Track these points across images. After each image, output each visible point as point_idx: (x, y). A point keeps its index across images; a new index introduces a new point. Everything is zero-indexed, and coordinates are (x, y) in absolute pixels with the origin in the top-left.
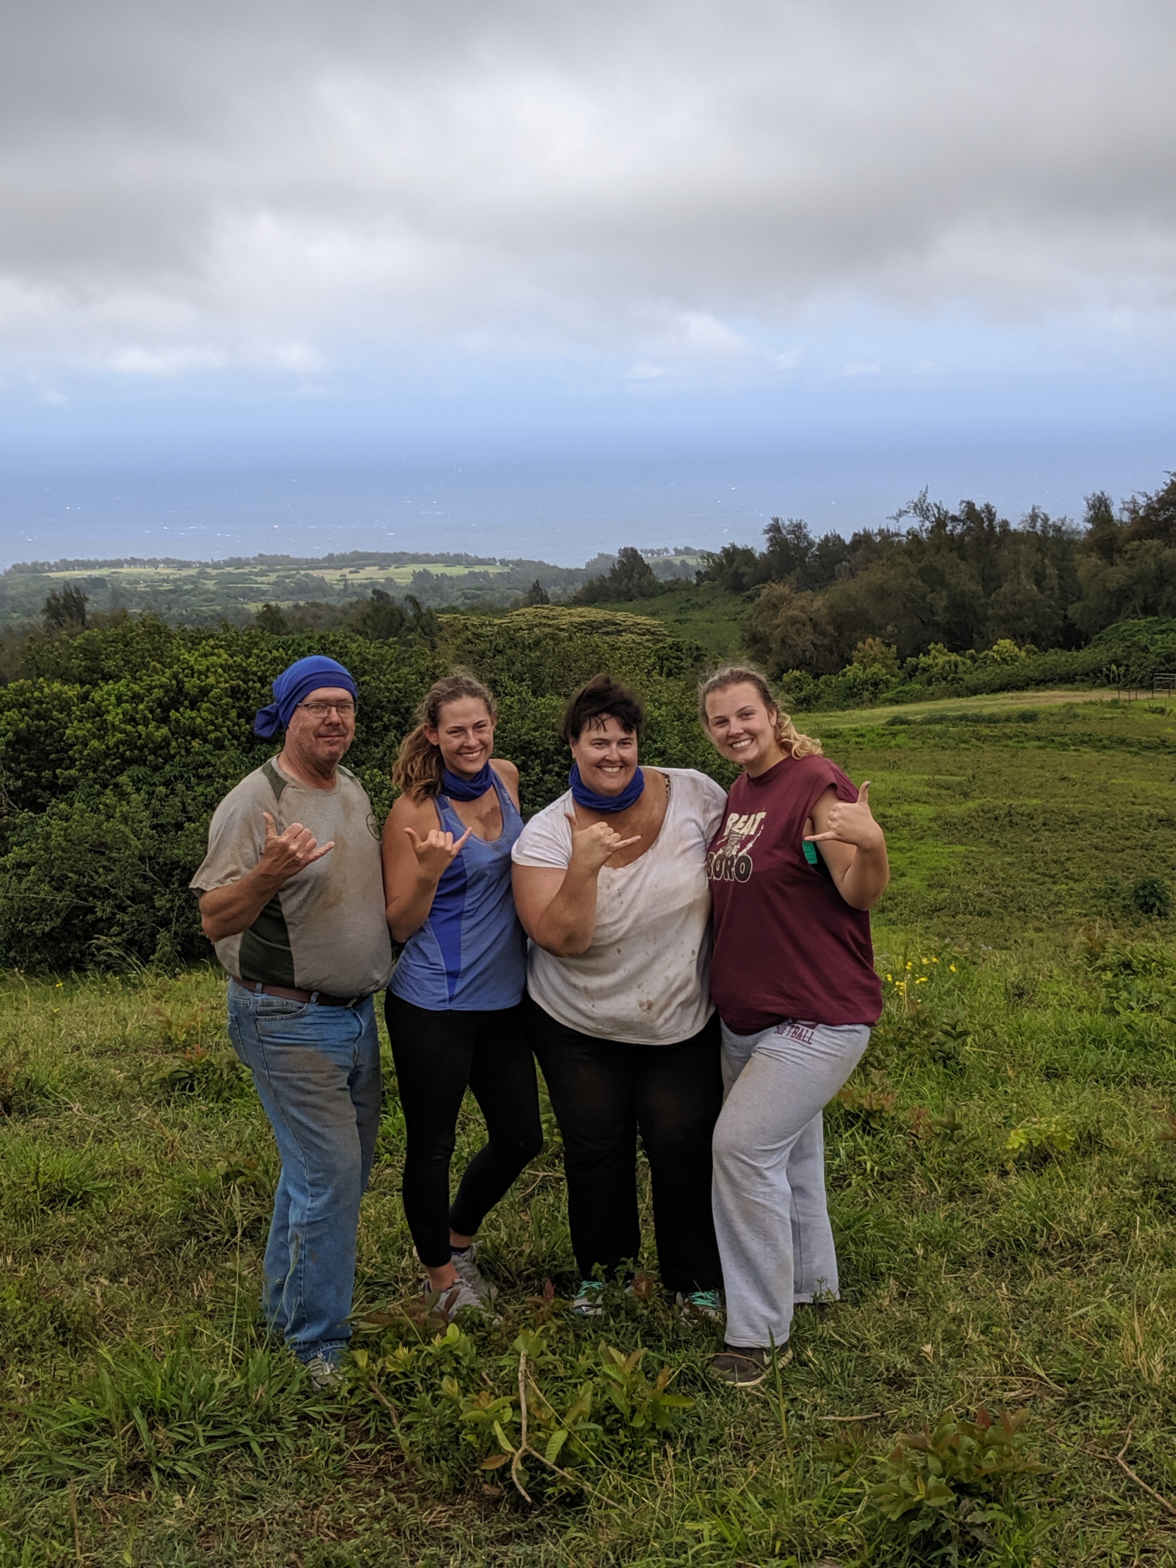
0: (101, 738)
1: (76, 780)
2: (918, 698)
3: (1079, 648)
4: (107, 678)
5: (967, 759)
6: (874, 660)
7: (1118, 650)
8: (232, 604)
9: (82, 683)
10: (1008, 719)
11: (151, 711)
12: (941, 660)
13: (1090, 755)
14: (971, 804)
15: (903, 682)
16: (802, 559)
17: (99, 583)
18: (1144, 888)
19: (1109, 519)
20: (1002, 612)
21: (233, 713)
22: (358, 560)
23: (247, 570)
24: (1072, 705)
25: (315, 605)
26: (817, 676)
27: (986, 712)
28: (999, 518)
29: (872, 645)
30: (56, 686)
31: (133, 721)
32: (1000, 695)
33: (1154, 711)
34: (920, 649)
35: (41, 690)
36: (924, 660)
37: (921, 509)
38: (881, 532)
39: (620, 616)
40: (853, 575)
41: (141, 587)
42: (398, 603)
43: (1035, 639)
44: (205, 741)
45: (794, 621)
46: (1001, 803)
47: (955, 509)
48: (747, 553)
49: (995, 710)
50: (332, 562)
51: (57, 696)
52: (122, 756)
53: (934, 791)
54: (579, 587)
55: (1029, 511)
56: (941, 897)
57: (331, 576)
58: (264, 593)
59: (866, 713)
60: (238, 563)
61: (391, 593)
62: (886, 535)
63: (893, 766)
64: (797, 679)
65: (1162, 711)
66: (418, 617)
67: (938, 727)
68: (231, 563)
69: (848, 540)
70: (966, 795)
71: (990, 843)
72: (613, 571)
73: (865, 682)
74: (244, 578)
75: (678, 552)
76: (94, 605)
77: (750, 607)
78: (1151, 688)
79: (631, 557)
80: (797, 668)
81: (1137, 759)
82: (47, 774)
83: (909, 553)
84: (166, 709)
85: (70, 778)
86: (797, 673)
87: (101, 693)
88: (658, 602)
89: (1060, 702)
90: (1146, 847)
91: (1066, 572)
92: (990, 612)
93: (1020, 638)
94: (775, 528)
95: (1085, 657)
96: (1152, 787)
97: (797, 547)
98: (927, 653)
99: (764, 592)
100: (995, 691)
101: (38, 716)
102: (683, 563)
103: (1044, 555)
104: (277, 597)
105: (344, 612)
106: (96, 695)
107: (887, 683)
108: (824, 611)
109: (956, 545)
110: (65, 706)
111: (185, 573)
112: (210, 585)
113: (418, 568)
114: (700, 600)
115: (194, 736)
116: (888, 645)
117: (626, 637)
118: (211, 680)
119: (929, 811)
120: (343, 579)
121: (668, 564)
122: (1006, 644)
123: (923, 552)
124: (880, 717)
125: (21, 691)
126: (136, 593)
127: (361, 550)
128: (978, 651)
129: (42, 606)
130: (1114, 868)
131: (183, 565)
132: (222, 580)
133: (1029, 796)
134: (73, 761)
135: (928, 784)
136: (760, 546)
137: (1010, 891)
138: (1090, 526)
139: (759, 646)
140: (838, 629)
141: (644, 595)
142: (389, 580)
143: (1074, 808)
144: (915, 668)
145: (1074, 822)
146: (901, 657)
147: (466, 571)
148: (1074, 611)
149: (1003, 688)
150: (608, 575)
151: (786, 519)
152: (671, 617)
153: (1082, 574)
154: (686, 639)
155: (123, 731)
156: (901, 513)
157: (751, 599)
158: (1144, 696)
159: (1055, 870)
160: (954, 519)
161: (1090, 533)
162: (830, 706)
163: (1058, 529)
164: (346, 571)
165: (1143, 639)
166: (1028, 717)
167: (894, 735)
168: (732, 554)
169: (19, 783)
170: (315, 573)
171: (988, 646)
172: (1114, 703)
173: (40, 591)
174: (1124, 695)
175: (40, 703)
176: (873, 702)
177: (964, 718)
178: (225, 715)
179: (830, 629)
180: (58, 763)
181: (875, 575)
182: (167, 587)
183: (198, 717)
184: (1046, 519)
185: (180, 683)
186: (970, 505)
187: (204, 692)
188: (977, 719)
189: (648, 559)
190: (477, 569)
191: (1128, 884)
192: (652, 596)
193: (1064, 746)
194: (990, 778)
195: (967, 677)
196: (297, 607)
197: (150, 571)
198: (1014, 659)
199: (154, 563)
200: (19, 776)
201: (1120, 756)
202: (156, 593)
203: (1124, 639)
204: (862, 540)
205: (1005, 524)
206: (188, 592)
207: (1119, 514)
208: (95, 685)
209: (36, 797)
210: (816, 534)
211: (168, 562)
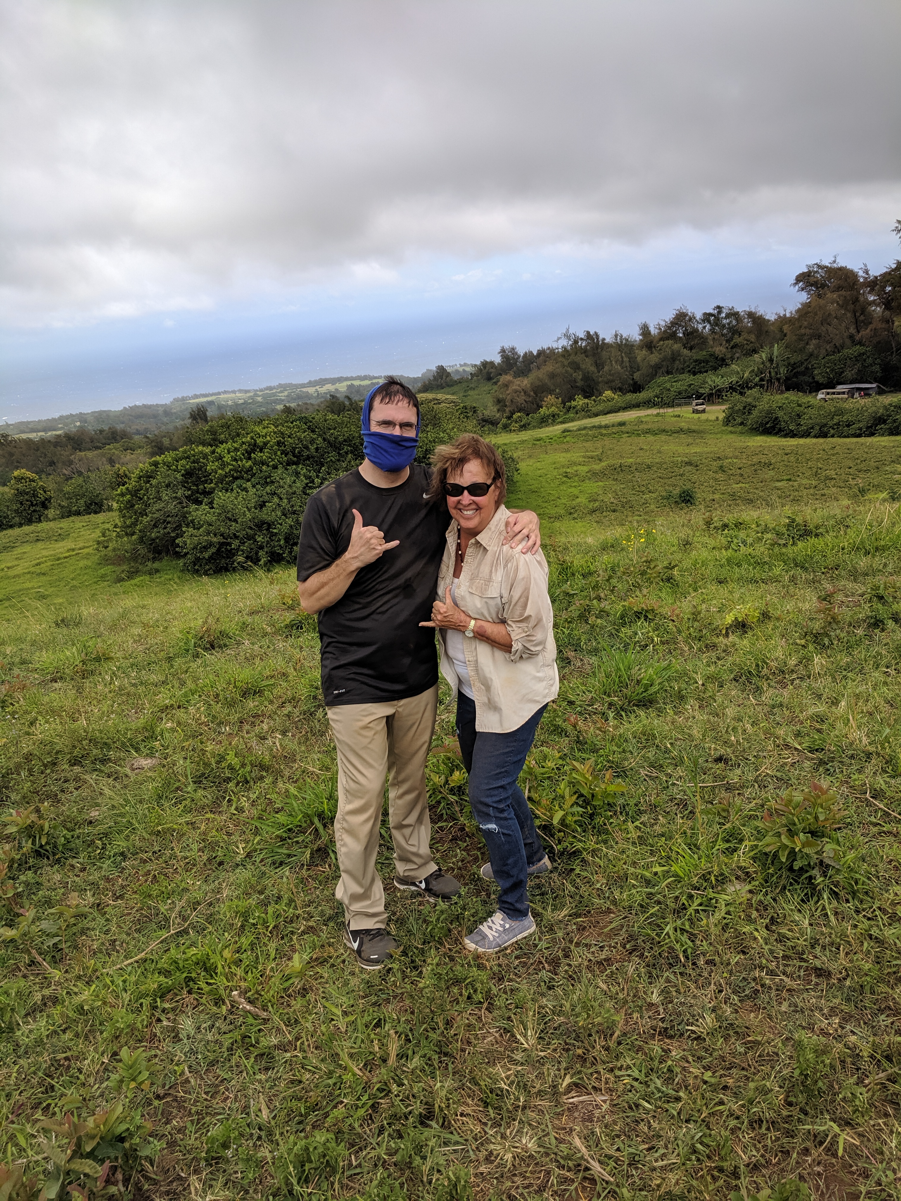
0: (222, 469)
1: (214, 489)
2: (572, 420)
3: (640, 392)
4: (222, 443)
5: (599, 444)
6: (552, 405)
7: (657, 391)
8: (269, 406)
9: (211, 446)
10: (613, 426)
11: (243, 455)
12: (581, 403)
13: (651, 438)
14: (604, 464)
15: (565, 414)
16: (516, 364)
17: (211, 403)
18: (684, 492)
19: (650, 333)
20: (605, 379)
21: (279, 453)
22: (322, 382)
23: (274, 391)
24: (639, 417)
25: (306, 404)
26: (528, 415)
27: (603, 423)
28: (601, 338)
29: (550, 399)
30: (200, 448)
31: (236, 460)
32: (608, 416)
33: (676, 416)
34: (571, 398)
35: (194, 450)
36: (573, 403)
37: (567, 336)
38: (549, 348)
39: (439, 396)
40: (539, 369)
41: (230, 403)
42: (341, 399)
43: (620, 389)
44: (268, 466)
45: (516, 391)
46: (617, 462)
47: (582, 335)
48: (492, 363)
49: (607, 422)
50: (311, 384)
51: (201, 452)
52: (233, 476)
53: (587, 460)
54: (420, 385)
55: (614, 333)
56: (595, 505)
57: (311, 390)
58: (283, 400)
59: (551, 429)
60: (270, 388)
61: (338, 395)
62: (552, 350)
63: (567, 451)
64: (519, 417)
65: (679, 416)
66: (351, 404)
67: (584, 432)
68: (267, 389)
69: (535, 353)
70: (600, 460)
71: (614, 480)
72: (434, 376)
73: (548, 416)
74: (274, 395)
75: (461, 365)
76: (211, 413)
77: (495, 387)
78: (673, 406)
79: (441, 370)
80: (519, 412)
81: (671, 438)
82: (201, 487)
83: (563, 356)
84: (249, 453)
85: (211, 488)
86: (519, 414)
87: (221, 449)
88: (455, 388)
89: (634, 416)
90: (681, 475)
91: (632, 359)
92: (600, 379)
93: (614, 390)
94: (503, 351)
95: (643, 396)
96: (680, 449)
97: (513, 358)
98: (575, 400)
99: (501, 380)
100: (605, 414)
101: (194, 462)
102: (464, 370)
103: (622, 352)
104: (289, 402)
105: (319, 406)
106: (218, 450)
107: (558, 415)
108: (529, 385)
109: (584, 351)
110: (205, 456)
111: (248, 395)
112: (259, 399)
113: (349, 383)
114: (472, 385)
115: (263, 464)
116: (558, 398)
117: (443, 405)
118: (268, 438)
119: (585, 469)
120: (317, 391)
121: (457, 371)
122: (608, 393)
123: (569, 355)
124: (558, 430)
125: (185, 452)
126: (228, 406)
127: (323, 377)
128: (597, 397)
129: (189, 416)
130: (669, 485)
131: (246, 392)
132: (264, 397)
133: (628, 458)
134: (212, 480)
135: (584, 457)
136: (497, 359)
137: (625, 500)
138: (641, 337)
139: (501, 404)
140: (535, 393)
141: (448, 386)
142: (337, 390)
143: (648, 461)
144: (570, 408)
145: (649, 467)
146: (564, 403)
147: (370, 382)
148: (637, 376)
149: (608, 413)
150: (432, 378)
151: (507, 345)
152: (461, 395)
153: (639, 359)
154: (468, 404)
155: (232, 465)
156: (559, 339)
157: (496, 383)
158: (670, 410)
159: (643, 489)
160: (582, 339)
161: (641, 340)
162: (534, 427)
163: (627, 340)
164: (317, 387)
165: (668, 385)
166: (622, 424)
167: (565, 437)
168: (485, 364)
169: (190, 492)
170: (304, 390)
171: (601, 394)
172: (658, 415)
173: (187, 409)
174: (662, 411)
175: (194, 456)
176: (554, 423)
177: (594, 427)
178: (275, 454)
179: (532, 393)
180: (206, 482)
181: (549, 368)
182: (241, 401)
183: (264, 456)
184: (622, 336)
185: (255, 441)
186: (588, 333)
187: (265, 444)
188: (600, 427)
189: (449, 370)
190: (374, 381)
191: (677, 491)
192: (452, 386)
193: (639, 435)
194: (609, 452)
195: (593, 409)
196: (298, 405)
197: (233, 395)
198: (613, 399)
199: (234, 392)
200: (189, 489)
201: (663, 437)
202: (237, 405)
203: (659, 386)
204: (541, 353)
205: (604, 339)
206: (250, 403)
207: (654, 331)
208: (217, 446)
209: (198, 498)
210: (521, 351)
211: (240, 391)
